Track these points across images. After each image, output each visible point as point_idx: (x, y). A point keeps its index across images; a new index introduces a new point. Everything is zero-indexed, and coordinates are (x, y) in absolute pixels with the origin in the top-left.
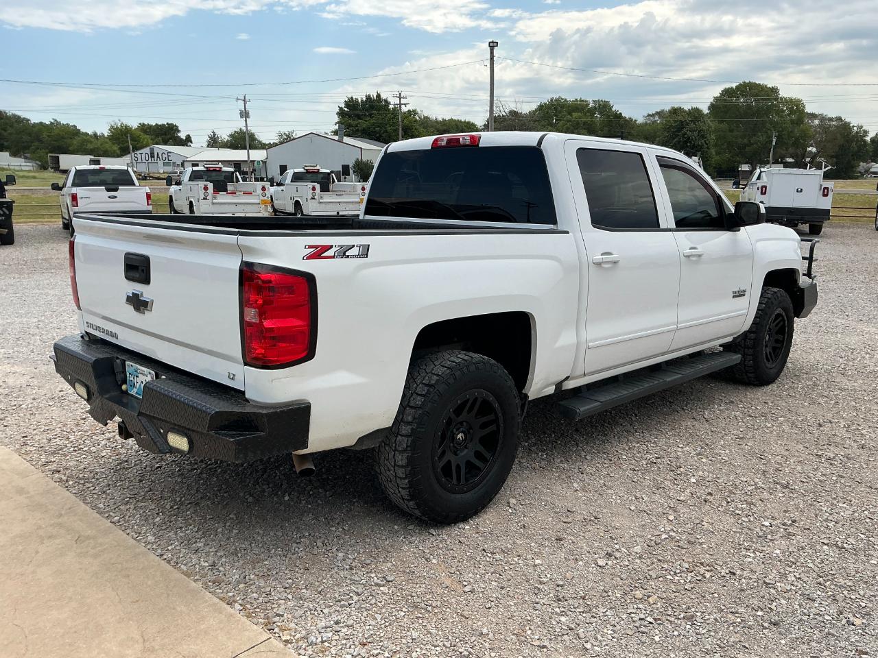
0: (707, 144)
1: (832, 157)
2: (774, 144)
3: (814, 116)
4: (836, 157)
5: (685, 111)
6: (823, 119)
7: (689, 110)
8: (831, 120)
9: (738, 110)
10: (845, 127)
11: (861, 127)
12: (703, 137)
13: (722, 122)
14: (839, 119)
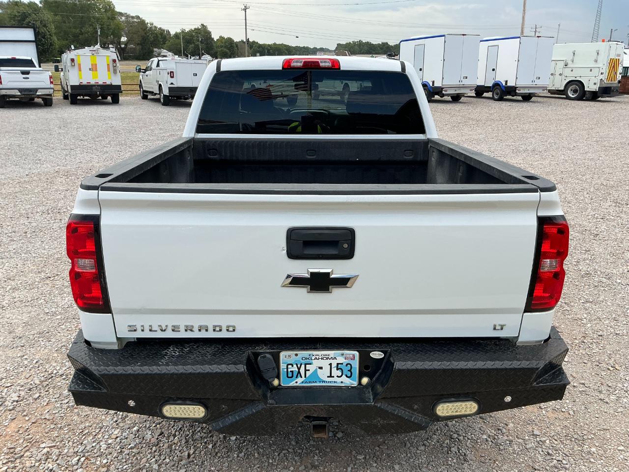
0: (49, 32)
1: (138, 44)
2: (99, 34)
3: (121, 14)
4: (141, 44)
5: (24, 4)
6: (127, 16)
7: (28, 3)
8: (133, 17)
9: (67, 7)
10: (142, 23)
11: (152, 24)
12: (45, 26)
13: (56, 15)
14: (138, 17)
